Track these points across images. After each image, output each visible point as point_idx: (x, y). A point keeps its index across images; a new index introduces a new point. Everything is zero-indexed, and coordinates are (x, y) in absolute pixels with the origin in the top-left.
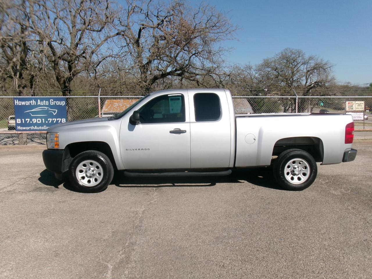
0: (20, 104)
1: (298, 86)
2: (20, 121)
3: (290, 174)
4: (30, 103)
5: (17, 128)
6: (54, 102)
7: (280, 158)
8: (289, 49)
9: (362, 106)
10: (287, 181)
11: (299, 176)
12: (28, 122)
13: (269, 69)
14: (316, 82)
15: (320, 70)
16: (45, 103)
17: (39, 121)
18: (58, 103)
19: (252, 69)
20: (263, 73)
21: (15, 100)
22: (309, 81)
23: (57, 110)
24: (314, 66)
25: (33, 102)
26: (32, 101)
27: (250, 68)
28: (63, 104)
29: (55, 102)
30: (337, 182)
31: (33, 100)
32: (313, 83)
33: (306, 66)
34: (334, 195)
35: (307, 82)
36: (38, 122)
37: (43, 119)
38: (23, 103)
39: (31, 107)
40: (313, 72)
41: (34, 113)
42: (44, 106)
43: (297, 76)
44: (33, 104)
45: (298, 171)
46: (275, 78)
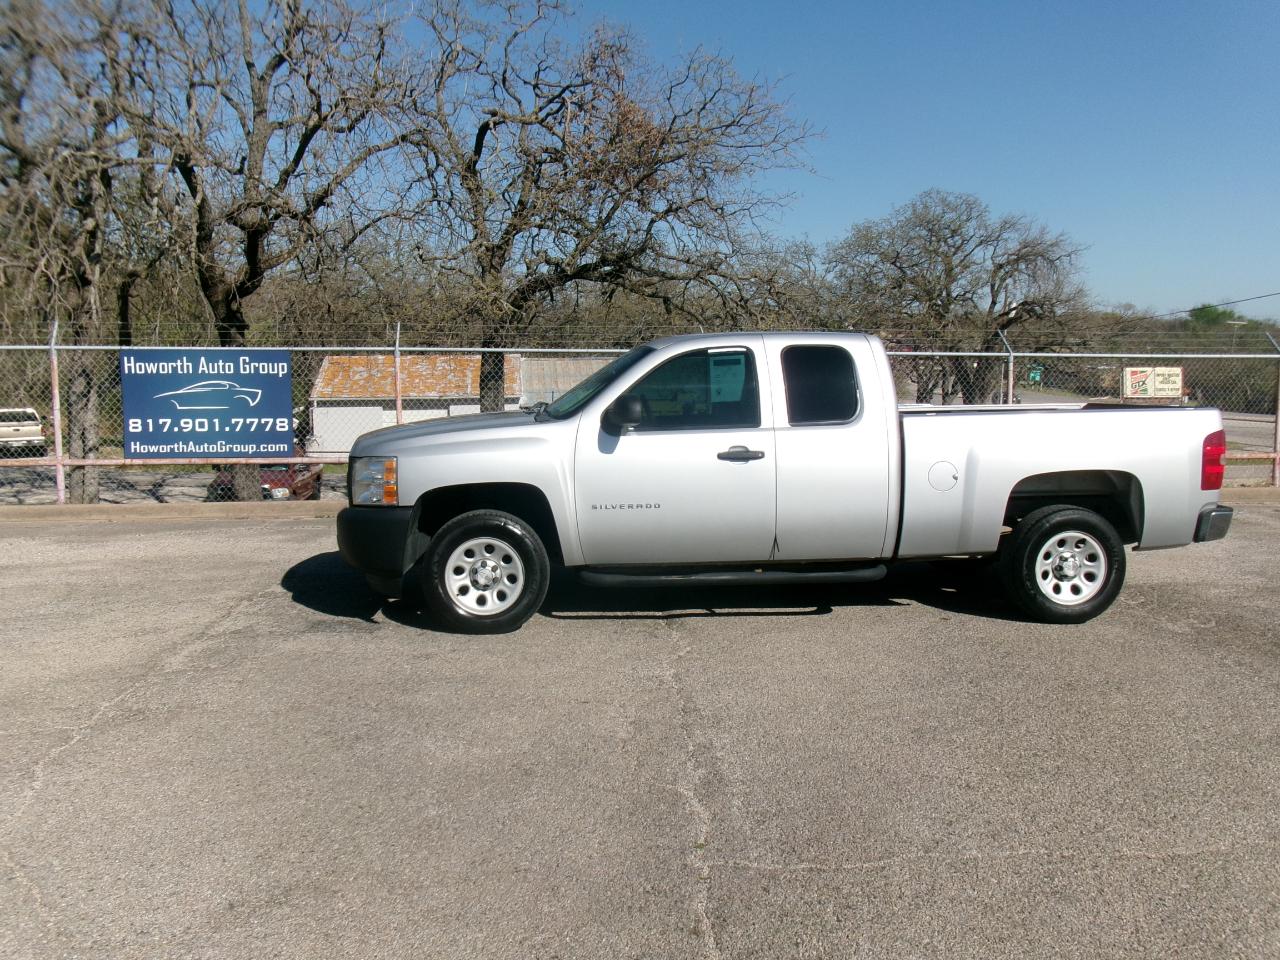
0: (141, 370)
1: (966, 313)
2: (139, 425)
3: (1051, 575)
4: (175, 369)
5: (130, 447)
6: (252, 364)
7: (1025, 530)
8: (938, 192)
9: (1174, 382)
10: (1043, 596)
11: (1076, 581)
12: (165, 430)
13: (873, 259)
14: (1024, 303)
15: (1038, 263)
16: (224, 367)
17: (201, 426)
18: (265, 368)
19: (813, 258)
20: (850, 271)
21: (126, 359)
22: (1001, 298)
23: (260, 391)
24: (1019, 250)
25: (184, 366)
26: (182, 361)
27: (809, 255)
28: (281, 373)
29: (257, 365)
30: (1170, 601)
31: (185, 358)
32: (1014, 305)
33: (991, 248)
34: (1175, 634)
35: (994, 303)
36: (198, 429)
37: (216, 421)
38: (152, 368)
39: (176, 380)
40: (1016, 270)
41: (184, 399)
42: (218, 376)
43: (963, 282)
44: (182, 369)
45: (1074, 567)
46: (895, 288)
